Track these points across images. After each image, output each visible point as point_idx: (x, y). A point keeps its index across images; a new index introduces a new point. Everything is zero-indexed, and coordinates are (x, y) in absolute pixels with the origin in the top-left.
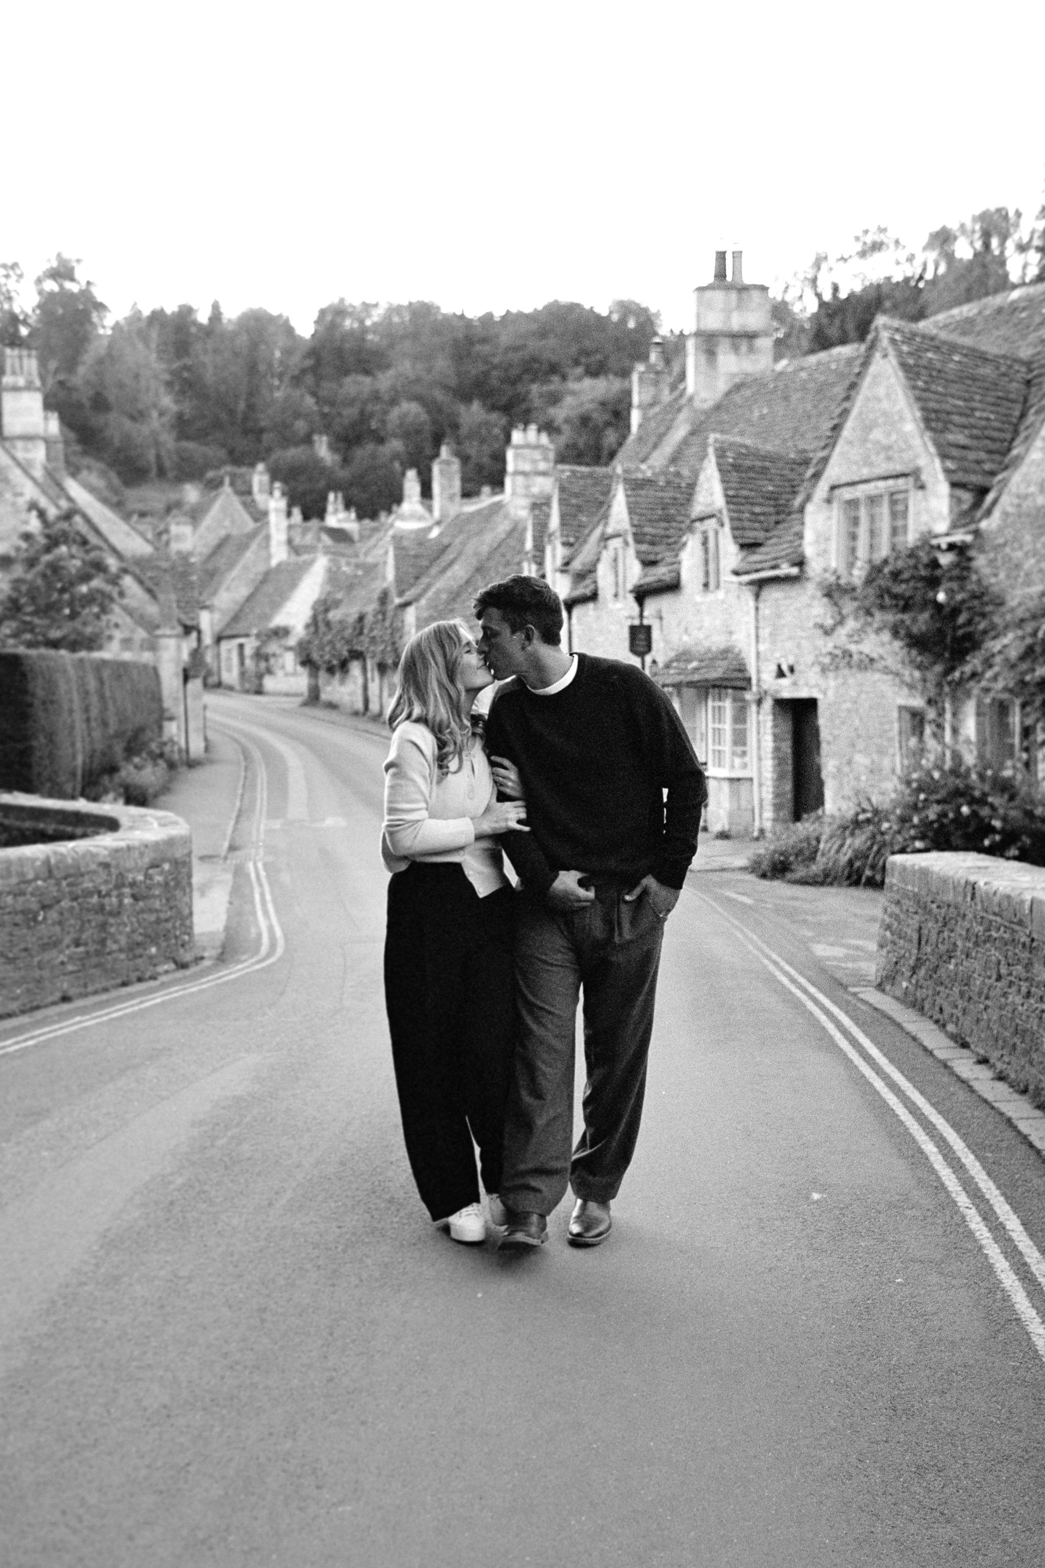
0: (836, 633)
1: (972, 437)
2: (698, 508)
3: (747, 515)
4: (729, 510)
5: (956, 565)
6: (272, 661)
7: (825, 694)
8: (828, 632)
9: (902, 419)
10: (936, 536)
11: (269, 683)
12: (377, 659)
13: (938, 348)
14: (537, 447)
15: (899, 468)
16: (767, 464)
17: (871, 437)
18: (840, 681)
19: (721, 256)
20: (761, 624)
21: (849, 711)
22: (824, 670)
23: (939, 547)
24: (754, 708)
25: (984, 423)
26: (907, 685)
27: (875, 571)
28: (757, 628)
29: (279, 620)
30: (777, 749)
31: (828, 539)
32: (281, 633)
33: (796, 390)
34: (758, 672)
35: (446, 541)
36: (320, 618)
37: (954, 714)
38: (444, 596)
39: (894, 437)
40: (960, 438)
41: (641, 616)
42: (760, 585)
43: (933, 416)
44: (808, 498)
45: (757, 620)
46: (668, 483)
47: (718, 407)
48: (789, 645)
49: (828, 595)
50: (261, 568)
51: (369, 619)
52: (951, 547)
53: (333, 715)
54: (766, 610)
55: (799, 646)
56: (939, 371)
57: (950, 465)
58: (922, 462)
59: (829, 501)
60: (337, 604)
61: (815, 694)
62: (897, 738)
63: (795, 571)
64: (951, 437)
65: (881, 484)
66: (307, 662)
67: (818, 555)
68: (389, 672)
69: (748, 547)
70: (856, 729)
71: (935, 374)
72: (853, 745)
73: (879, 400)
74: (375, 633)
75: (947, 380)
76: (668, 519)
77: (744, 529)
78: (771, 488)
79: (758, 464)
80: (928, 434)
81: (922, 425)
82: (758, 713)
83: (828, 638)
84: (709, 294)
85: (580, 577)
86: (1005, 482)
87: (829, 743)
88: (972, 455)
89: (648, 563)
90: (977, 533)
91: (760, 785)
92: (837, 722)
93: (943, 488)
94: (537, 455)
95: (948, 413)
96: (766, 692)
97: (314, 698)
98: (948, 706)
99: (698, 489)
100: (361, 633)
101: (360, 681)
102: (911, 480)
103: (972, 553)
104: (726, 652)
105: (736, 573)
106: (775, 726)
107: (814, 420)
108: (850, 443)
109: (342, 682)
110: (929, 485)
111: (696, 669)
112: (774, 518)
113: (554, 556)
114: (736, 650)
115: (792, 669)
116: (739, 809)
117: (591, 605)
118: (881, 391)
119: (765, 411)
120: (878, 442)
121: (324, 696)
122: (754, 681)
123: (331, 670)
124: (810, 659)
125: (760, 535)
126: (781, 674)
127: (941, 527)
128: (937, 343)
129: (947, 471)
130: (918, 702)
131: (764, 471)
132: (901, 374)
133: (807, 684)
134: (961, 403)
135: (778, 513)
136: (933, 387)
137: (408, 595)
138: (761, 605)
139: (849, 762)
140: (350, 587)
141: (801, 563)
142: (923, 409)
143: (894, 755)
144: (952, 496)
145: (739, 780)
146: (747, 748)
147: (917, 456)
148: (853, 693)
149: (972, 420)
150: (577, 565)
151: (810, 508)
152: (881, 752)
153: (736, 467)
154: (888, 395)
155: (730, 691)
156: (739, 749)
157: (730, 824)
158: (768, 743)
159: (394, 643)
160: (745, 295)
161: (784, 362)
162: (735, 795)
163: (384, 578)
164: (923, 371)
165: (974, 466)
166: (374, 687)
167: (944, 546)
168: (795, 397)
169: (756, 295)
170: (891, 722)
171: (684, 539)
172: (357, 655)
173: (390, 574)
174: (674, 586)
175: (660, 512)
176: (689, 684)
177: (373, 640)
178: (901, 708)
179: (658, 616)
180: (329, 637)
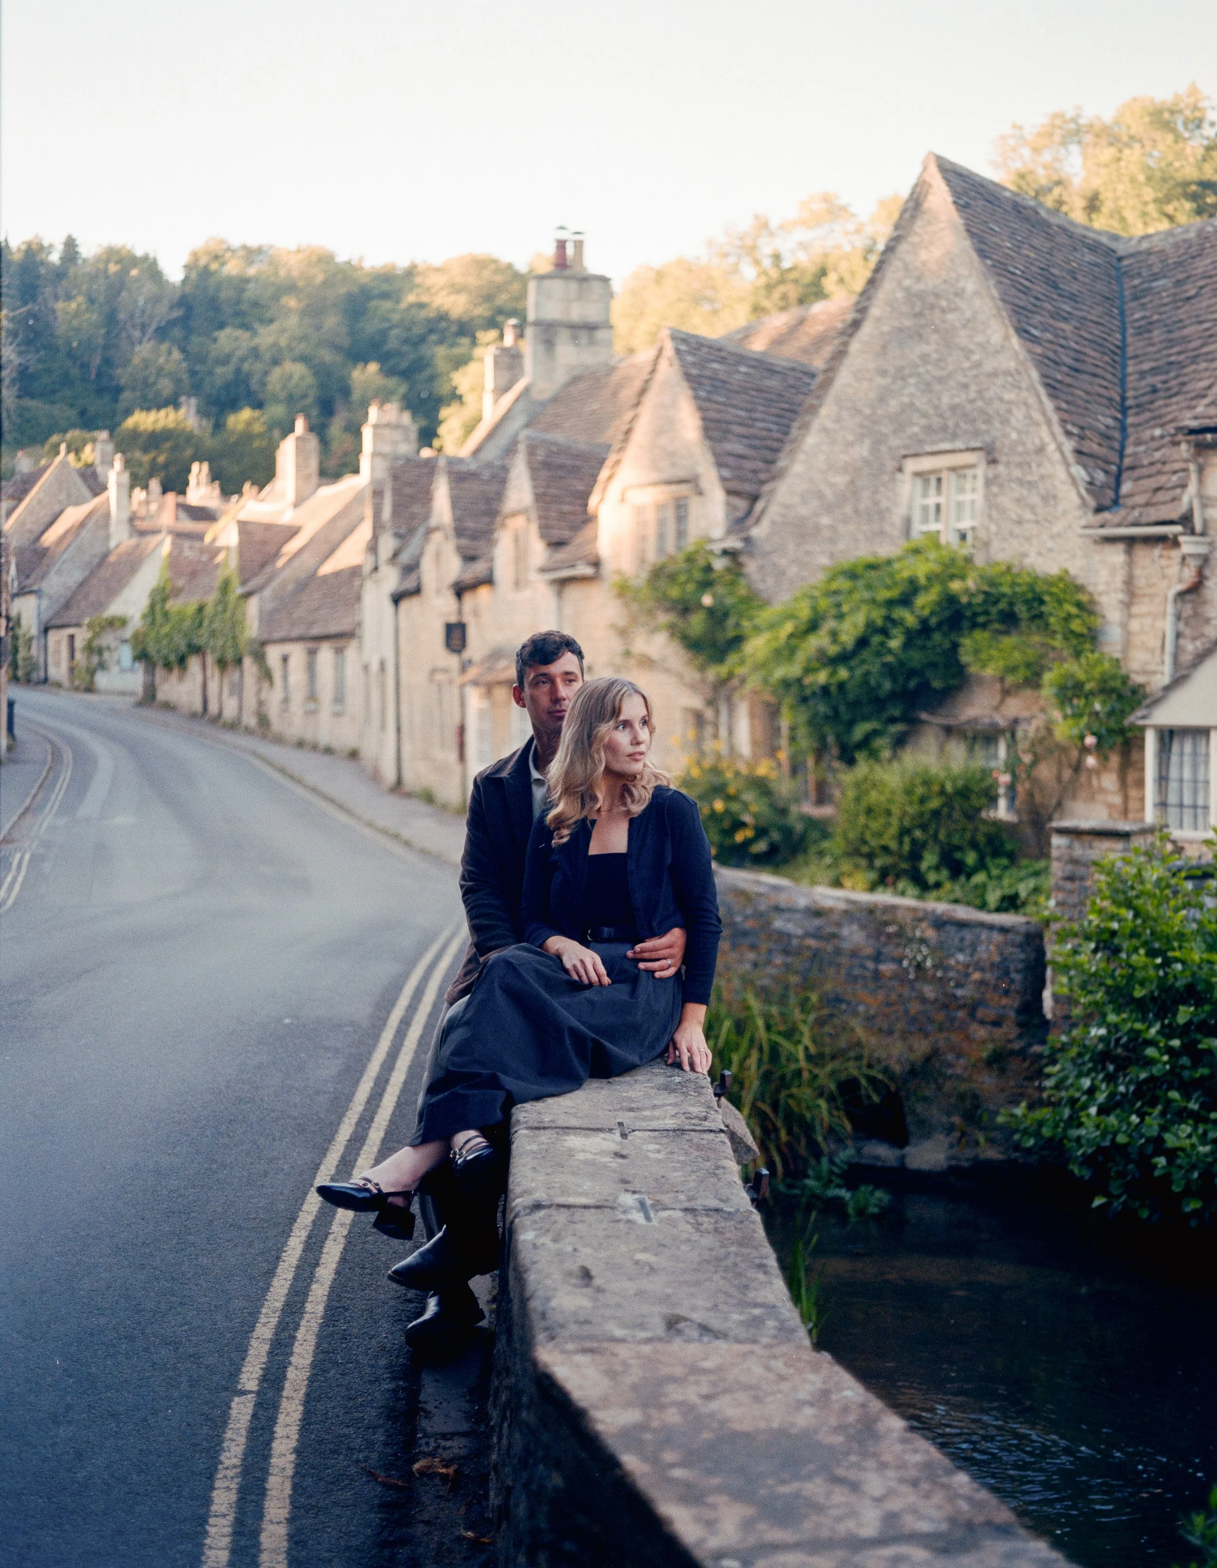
1: (750, 446)
2: (510, 503)
3: (553, 514)
4: (538, 508)
5: (728, 570)
6: (106, 655)
8: (623, 632)
9: (686, 426)
10: (712, 542)
11: (102, 680)
12: (217, 655)
13: (724, 358)
14: (397, 427)
15: (682, 474)
16: (578, 463)
17: (660, 442)
19: (561, 245)
20: (564, 623)
23: (711, 552)
25: (765, 433)
26: (688, 685)
27: (657, 572)
29: (115, 609)
31: (620, 541)
32: (117, 623)
36: (158, 608)
37: (729, 716)
38: (290, 587)
39: (677, 444)
40: (737, 447)
41: (460, 612)
42: (563, 583)
43: (712, 425)
44: (602, 498)
45: (560, 619)
46: (494, 476)
49: (621, 595)
50: (99, 550)
51: (209, 610)
52: (725, 552)
53: (169, 717)
54: (568, 610)
56: (724, 382)
57: (726, 473)
58: (700, 469)
59: (621, 502)
60: (176, 592)
63: (589, 571)
64: (728, 446)
65: (668, 489)
66: (142, 656)
67: (612, 556)
68: (230, 668)
69: (556, 545)
71: (717, 384)
73: (666, 408)
74: (216, 625)
75: (731, 391)
76: (488, 514)
77: (550, 527)
79: (571, 461)
80: (708, 443)
81: (702, 434)
84: (547, 283)
85: (405, 571)
86: (772, 492)
88: (748, 465)
89: (469, 558)
90: (748, 540)
93: (718, 495)
94: (397, 435)
95: (728, 423)
97: (149, 696)
98: (722, 708)
99: (509, 485)
100: (200, 624)
101: (199, 678)
102: (691, 486)
103: (743, 559)
105: (542, 571)
108: (639, 447)
109: (181, 678)
110: (707, 492)
112: (580, 518)
113: (385, 548)
117: (414, 601)
118: (669, 399)
120: (666, 447)
121: (161, 696)
123: (168, 666)
124: (605, 659)
125: (566, 534)
127: (718, 532)
128: (723, 354)
129: (723, 479)
130: (696, 702)
132: (685, 383)
134: (743, 414)
135: (585, 513)
136: (716, 397)
137: (252, 585)
138: (564, 605)
140: (194, 574)
141: (596, 564)
142: (704, 419)
144: (728, 504)
147: (696, 464)
149: (752, 431)
150: (405, 558)
151: (604, 509)
153: (547, 465)
154: (675, 403)
159: (234, 638)
160: (585, 285)
164: (706, 382)
165: (750, 475)
166: (213, 687)
167: (718, 551)
169: (596, 286)
170: (675, 724)
171: (499, 534)
172: (196, 650)
173: (233, 562)
174: (488, 581)
175: (482, 507)
176: (499, 683)
177: (213, 634)
178: (687, 710)
179: (476, 613)
180: (166, 629)
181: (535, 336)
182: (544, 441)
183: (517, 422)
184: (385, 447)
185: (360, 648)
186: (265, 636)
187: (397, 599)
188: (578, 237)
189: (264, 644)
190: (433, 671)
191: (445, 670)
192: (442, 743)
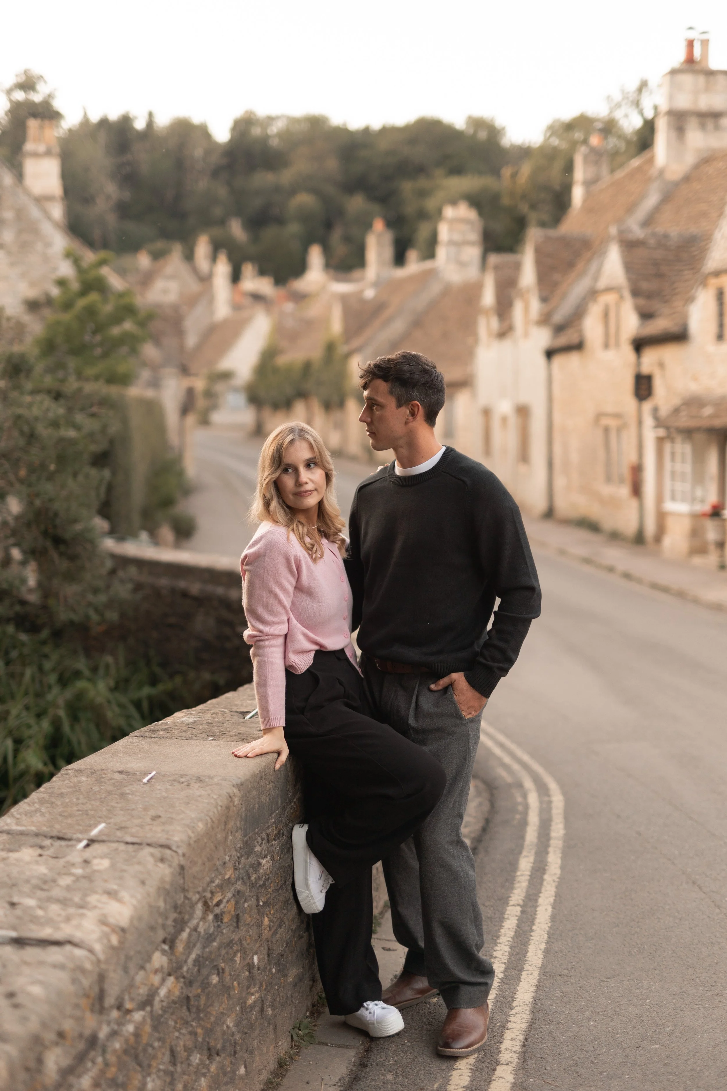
2: (712, 264)
6: (219, 399)
11: (217, 417)
12: (323, 398)
14: (465, 220)
19: (690, 44)
29: (226, 364)
32: (226, 376)
35: (383, 299)
36: (268, 364)
41: (639, 364)
46: (659, 244)
47: (687, 179)
50: (207, 322)
51: (316, 365)
60: (282, 350)
66: (255, 400)
68: (334, 409)
74: (322, 378)
76: (660, 276)
84: (679, 77)
85: (559, 329)
94: (465, 228)
97: (257, 430)
99: (713, 246)
100: (307, 376)
109: (286, 415)
111: (711, 417)
113: (527, 311)
117: (575, 354)
121: (266, 429)
123: (275, 406)
137: (354, 344)
140: (294, 338)
150: (558, 318)
159: (337, 385)
160: (710, 79)
163: (329, 330)
166: (319, 423)
171: (694, 292)
172: (302, 395)
173: (338, 326)
174: (679, 337)
175: (653, 270)
176: (698, 429)
177: (319, 382)
179: (661, 365)
180: (276, 380)
181: (669, 124)
183: (652, 200)
184: (457, 237)
185: (474, 395)
187: (550, 354)
188: (704, 37)
190: (599, 416)
191: (617, 416)
192: (609, 479)
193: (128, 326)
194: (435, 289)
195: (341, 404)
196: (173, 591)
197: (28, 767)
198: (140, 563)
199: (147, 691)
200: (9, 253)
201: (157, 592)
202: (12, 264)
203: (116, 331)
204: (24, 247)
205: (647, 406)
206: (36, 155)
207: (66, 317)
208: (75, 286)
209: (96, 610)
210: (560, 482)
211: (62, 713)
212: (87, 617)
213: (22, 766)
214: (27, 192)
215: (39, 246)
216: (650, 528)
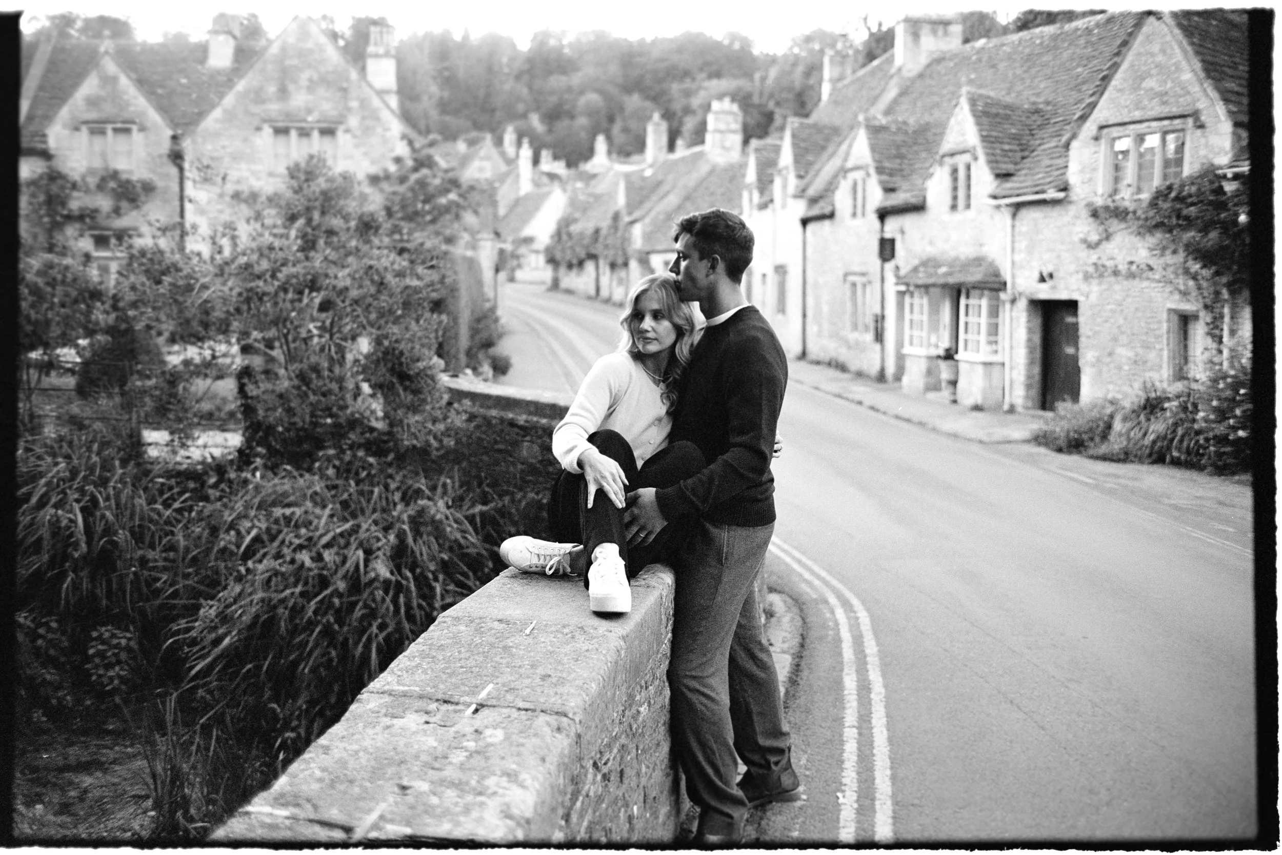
0: (1101, 247)
2: (947, 145)
3: (998, 151)
4: (984, 147)
6: (522, 260)
7: (1087, 297)
8: (1092, 246)
9: (1178, 69)
10: (1221, 168)
11: (521, 275)
12: (609, 261)
14: (730, 113)
15: (1175, 111)
16: (1008, 112)
17: (1144, 85)
18: (1104, 287)
20: (1017, 238)
21: (1112, 311)
22: (1087, 277)
23: (1224, 177)
24: (1008, 306)
26: (1180, 292)
27: (1161, 195)
28: (1013, 242)
29: (526, 232)
30: (1029, 340)
31: (1094, 170)
32: (528, 240)
33: (1002, 60)
34: (1013, 276)
35: (660, 177)
36: (564, 231)
37: (1232, 318)
38: (662, 217)
39: (1169, 85)
40: (1233, 86)
41: (882, 230)
42: (1018, 206)
43: (1211, 67)
44: (1074, 136)
45: (1013, 236)
46: (899, 129)
47: (921, 76)
48: (1047, 256)
49: (1095, 214)
50: (513, 197)
51: (604, 232)
52: (1236, 177)
53: (571, 298)
54: (1024, 227)
55: (1059, 257)
57: (1231, 107)
58: (1201, 105)
59: (1096, 139)
60: (575, 221)
61: (1074, 296)
62: (1165, 336)
63: (1061, 195)
64: (1226, 85)
65: (1154, 124)
66: (552, 261)
67: (1083, 183)
68: (619, 268)
69: (1004, 176)
70: (1119, 327)
72: (1115, 339)
73: (1153, 55)
74: (609, 241)
76: (901, 157)
77: (997, 162)
78: (1013, 131)
79: (1001, 111)
80: (1208, 82)
81: (1202, 75)
82: (1011, 310)
83: (1092, 251)
85: (813, 201)
87: (1089, 337)
89: (889, 190)
91: (1012, 368)
92: (1099, 320)
93: (1226, 127)
94: (730, 118)
95: (1221, 66)
96: (1020, 294)
97: (555, 285)
98: (1226, 311)
99: (948, 131)
100: (596, 241)
101: (593, 275)
102: (1190, 121)
104: (978, 261)
105: (995, 197)
106: (1029, 321)
107: (1028, 82)
108: (1120, 90)
109: (578, 275)
110: (1207, 125)
111: (945, 275)
112: (1019, 154)
113: (785, 187)
114: (990, 260)
115: (1051, 276)
116: (990, 386)
117: (827, 223)
118: (1156, 48)
119: (973, 76)
120: (1152, 89)
121: (563, 285)
122: (1009, 286)
123: (570, 266)
124: (1072, 268)
125: (1010, 167)
126: (1042, 279)
127: (1224, 160)
129: (1230, 112)
130: (1188, 307)
131: (1007, 117)
132: (1177, 31)
133: (1067, 288)
135: (1022, 150)
136: (1205, 44)
137: (636, 215)
138: (1017, 223)
139: (1110, 354)
140: (586, 209)
141: (1065, 189)
142: (1203, 61)
143: (1161, 350)
144: (1233, 134)
145: (991, 364)
146: (1000, 338)
147: (1195, 101)
148: (1118, 297)
149: (1237, 72)
150: (811, 192)
151: (1074, 144)
152: (1147, 347)
153: (986, 114)
154: (1163, 51)
155: (986, 292)
156: (993, 338)
157: (984, 398)
158: (1021, 334)
159: (623, 249)
161: (981, 42)
162: (988, 376)
163: (616, 203)
166: (604, 280)
167: (1229, 175)
168: (1002, 66)
170: (1160, 322)
171: (931, 170)
172: (593, 257)
173: (621, 200)
174: (918, 208)
175: (894, 152)
176: (934, 285)
177: (606, 247)
178: (1171, 311)
179: (902, 232)
180: (569, 244)
181: (906, 31)
182: (980, 96)
183: (892, 93)
184: (722, 127)
186: (647, 248)
187: (805, 222)
189: (648, 253)
190: (846, 275)
191: (863, 274)
192: (855, 327)
193: (453, 196)
194: (704, 169)
195: (626, 264)
196: (502, 420)
197: (377, 576)
198: (473, 396)
199: (479, 508)
200: (355, 136)
201: (487, 421)
202: (357, 146)
203: (443, 201)
204: (367, 131)
205: (889, 266)
206: (377, 56)
207: (401, 189)
208: (410, 163)
209: (435, 438)
210: (812, 329)
211: (406, 527)
212: (428, 444)
213: (373, 575)
214: (370, 86)
215: (379, 130)
216: (890, 370)
